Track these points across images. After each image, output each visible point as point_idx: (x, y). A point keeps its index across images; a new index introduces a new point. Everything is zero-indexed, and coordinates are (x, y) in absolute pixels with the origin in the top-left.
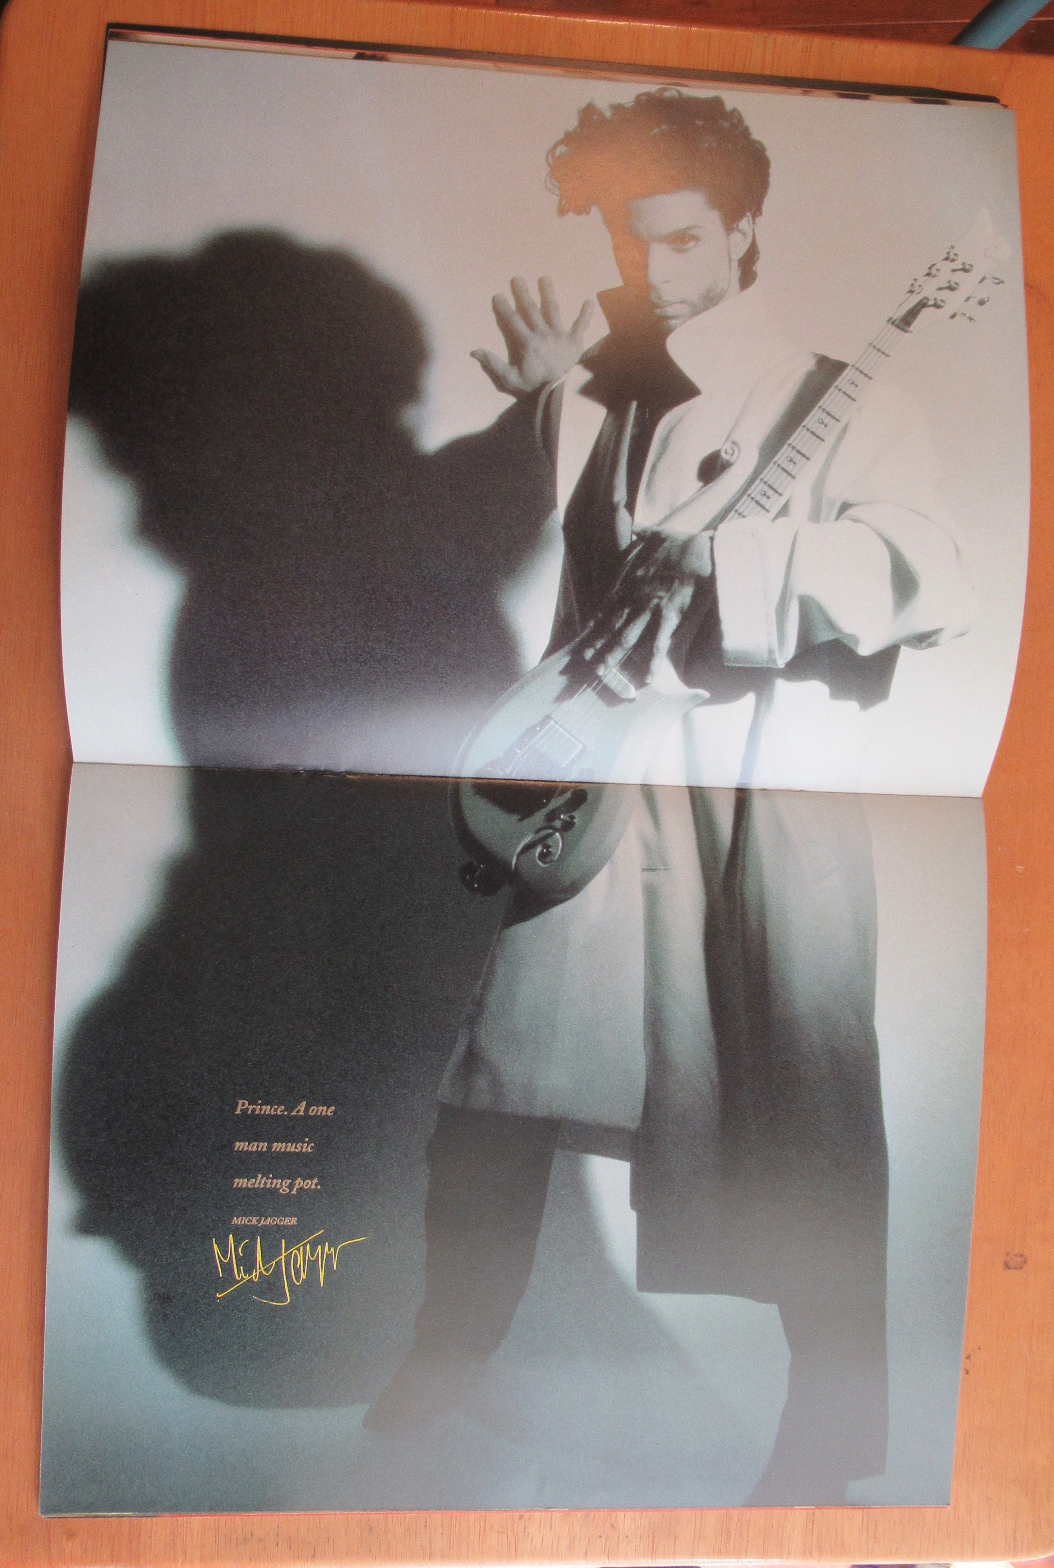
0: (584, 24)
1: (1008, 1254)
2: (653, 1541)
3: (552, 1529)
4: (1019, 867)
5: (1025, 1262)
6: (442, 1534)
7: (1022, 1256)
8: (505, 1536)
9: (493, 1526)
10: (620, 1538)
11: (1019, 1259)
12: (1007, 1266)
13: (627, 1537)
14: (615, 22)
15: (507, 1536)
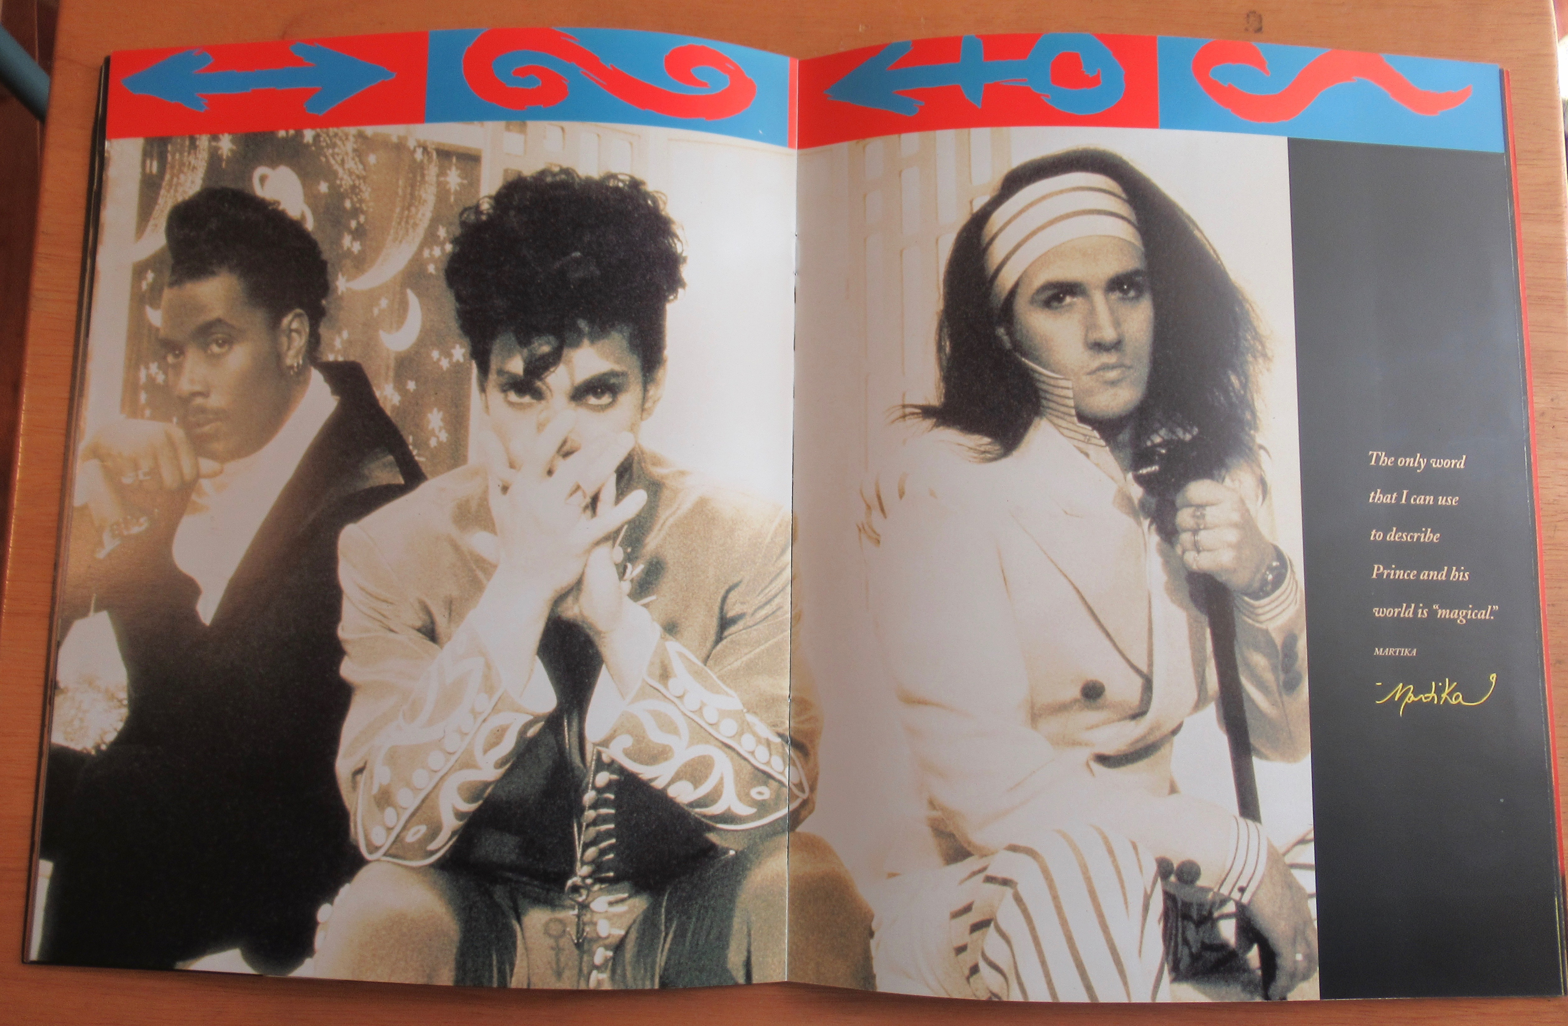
0: (22, 480)
1: (1246, 30)
2: (1557, 373)
3: (1548, 476)
4: (860, 29)
5: (1254, 12)
6: (1560, 588)
7: (1248, 16)
8: (1559, 524)
9: (1550, 537)
10: (1555, 407)
11: (1252, 19)
12: (1259, 30)
13: (1552, 400)
14: (20, 450)
15: (1559, 521)
